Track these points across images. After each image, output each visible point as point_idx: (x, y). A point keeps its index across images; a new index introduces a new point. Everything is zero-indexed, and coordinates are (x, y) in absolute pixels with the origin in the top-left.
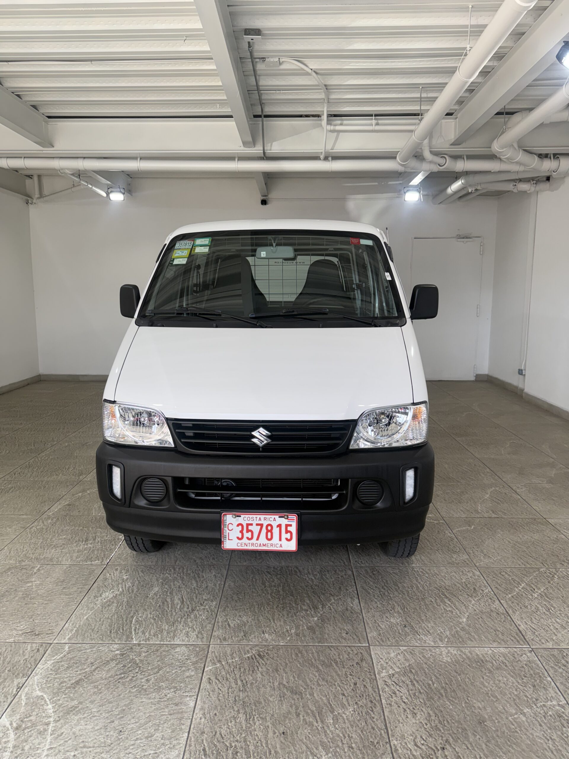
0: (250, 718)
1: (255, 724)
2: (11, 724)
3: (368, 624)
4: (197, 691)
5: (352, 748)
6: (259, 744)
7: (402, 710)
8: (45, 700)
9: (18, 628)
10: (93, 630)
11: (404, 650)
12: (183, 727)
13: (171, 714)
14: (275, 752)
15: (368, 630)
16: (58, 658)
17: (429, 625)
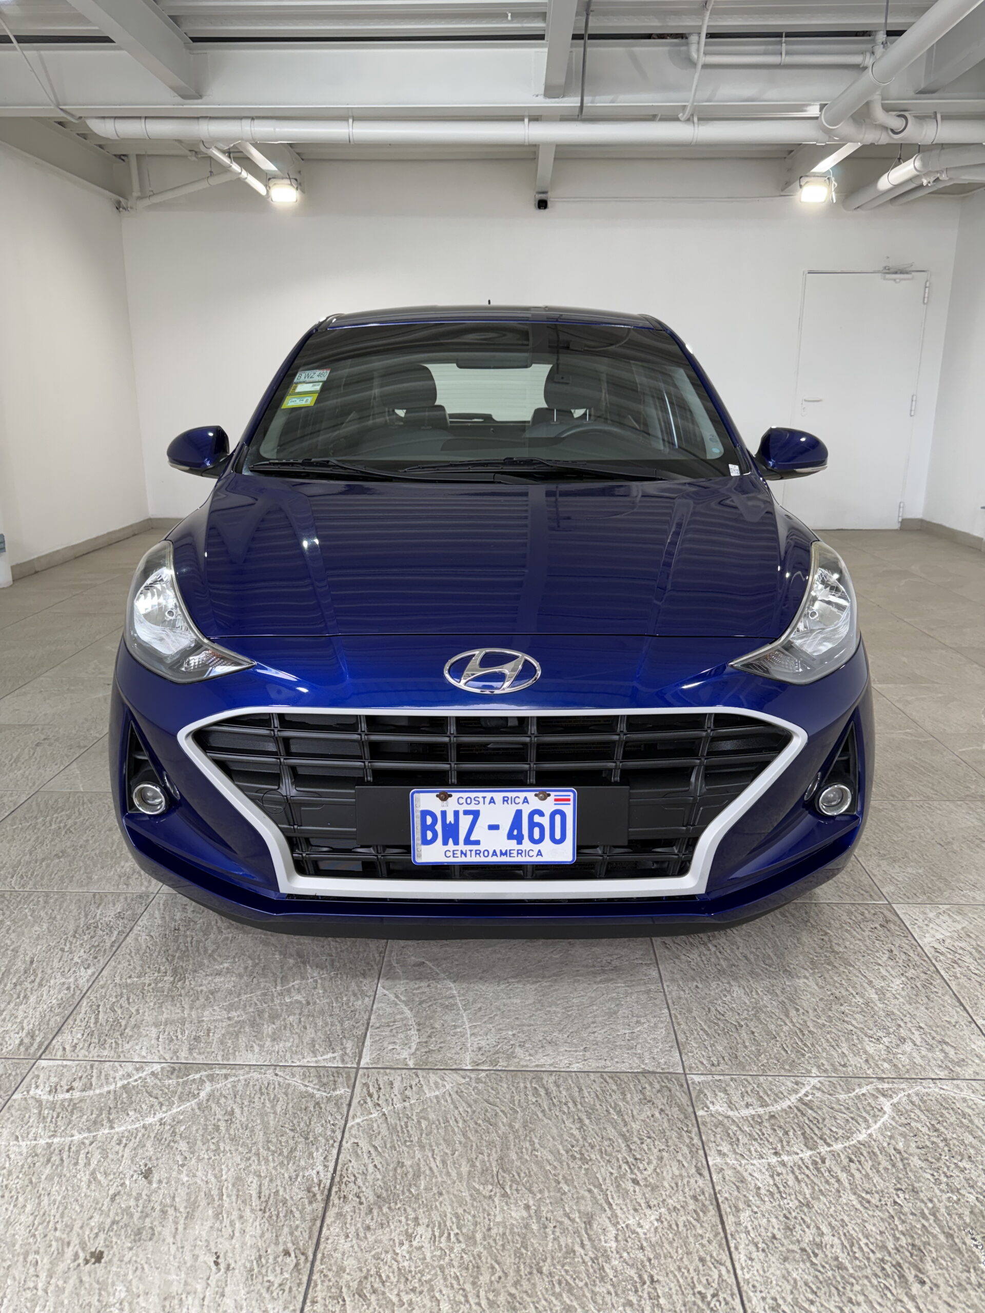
0: (751, 992)
1: (762, 999)
2: (397, 997)
3: (875, 875)
4: (653, 958)
5: (921, 1027)
6: (779, 1022)
7: (977, 984)
8: (430, 969)
11: (948, 909)
12: (657, 1002)
14: (809, 1032)
15: (878, 884)
17: (971, 877)
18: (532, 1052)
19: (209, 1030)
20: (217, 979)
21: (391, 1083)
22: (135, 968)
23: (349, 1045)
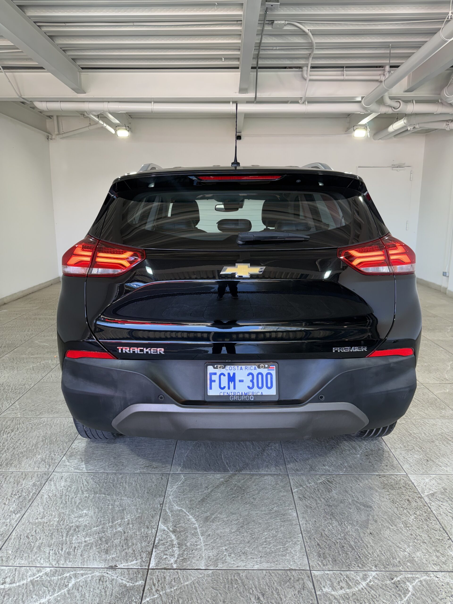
0: (342, 524)
1: (347, 527)
2: (168, 529)
3: (399, 459)
4: (294, 506)
5: (425, 543)
6: (356, 540)
8: (185, 513)
9: (139, 463)
10: (196, 464)
11: (434, 477)
13: (282, 521)
14: (371, 546)
15: (401, 464)
16: (179, 483)
17: (445, 460)
18: (234, 559)
19: (75, 547)
20: (80, 520)
21: (165, 578)
22: (40, 513)
23: (144, 555)
